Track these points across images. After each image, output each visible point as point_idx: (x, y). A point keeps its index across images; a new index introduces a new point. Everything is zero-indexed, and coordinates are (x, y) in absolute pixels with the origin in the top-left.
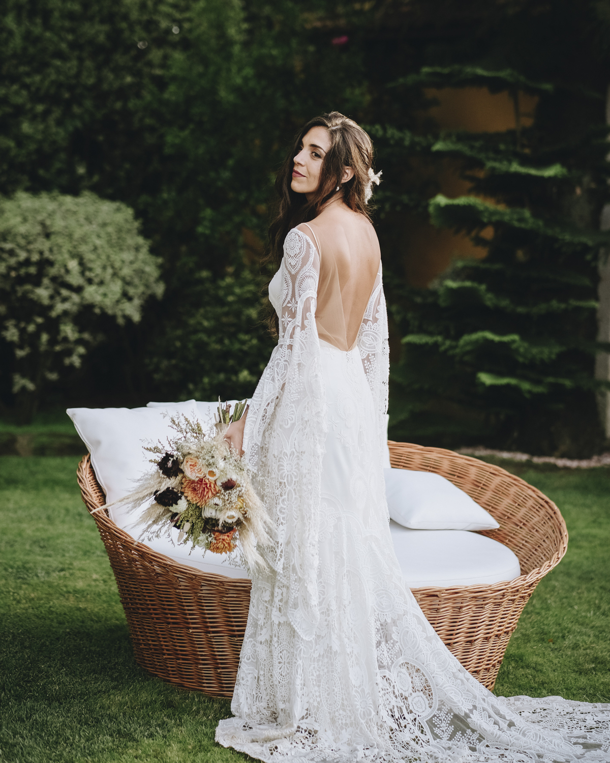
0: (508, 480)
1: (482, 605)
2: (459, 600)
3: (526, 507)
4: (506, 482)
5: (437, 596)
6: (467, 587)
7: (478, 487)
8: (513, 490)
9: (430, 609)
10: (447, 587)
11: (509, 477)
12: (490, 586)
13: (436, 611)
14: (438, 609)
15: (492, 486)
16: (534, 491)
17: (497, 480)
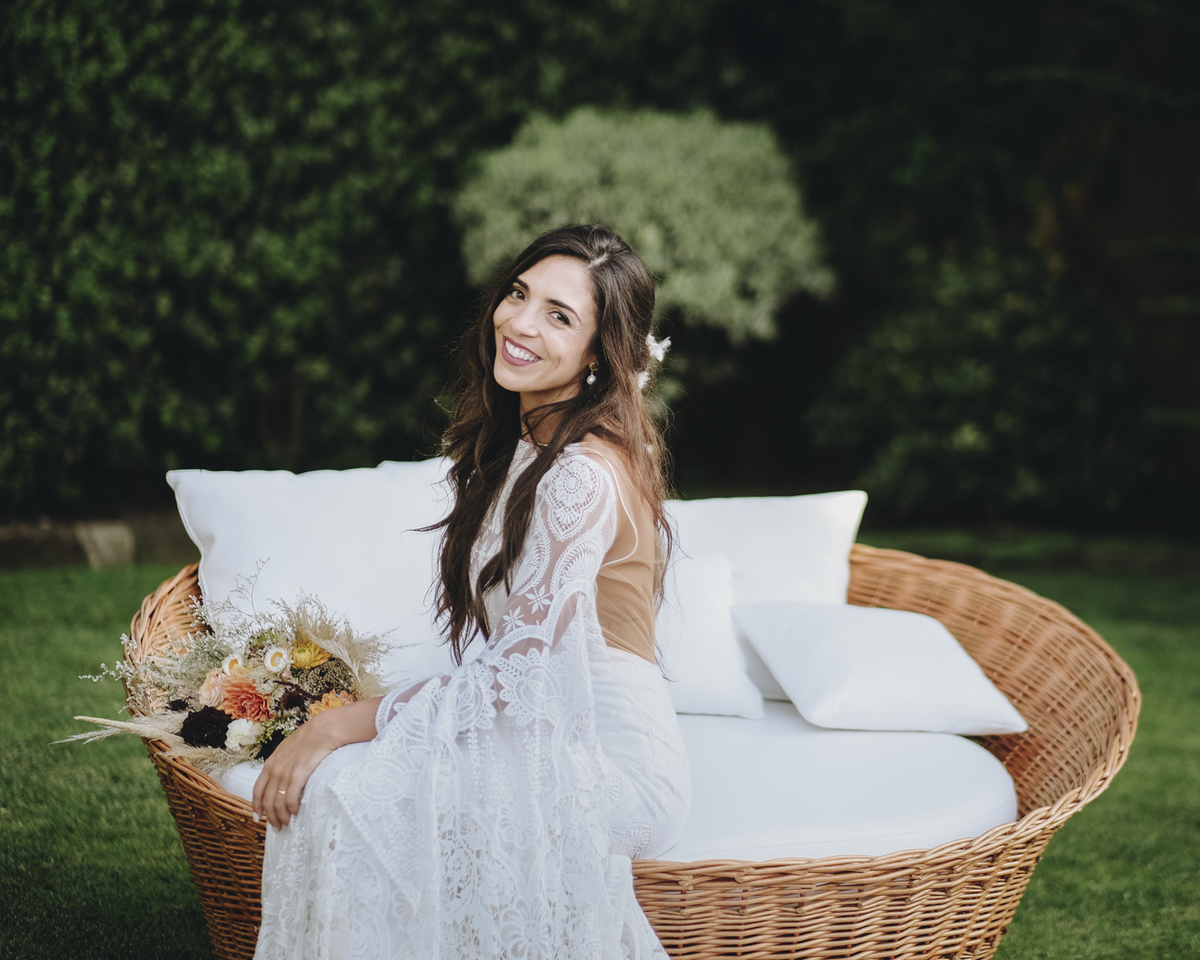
0: (1069, 632)
1: (857, 899)
2: (792, 889)
3: (1087, 689)
4: (1064, 636)
5: (732, 879)
6: (810, 862)
7: (1013, 643)
8: (1075, 652)
9: (724, 907)
10: (760, 861)
11: (1072, 625)
12: (872, 860)
13: (738, 911)
14: (744, 907)
15: (1040, 643)
16: (1108, 656)
17: (1049, 632)
